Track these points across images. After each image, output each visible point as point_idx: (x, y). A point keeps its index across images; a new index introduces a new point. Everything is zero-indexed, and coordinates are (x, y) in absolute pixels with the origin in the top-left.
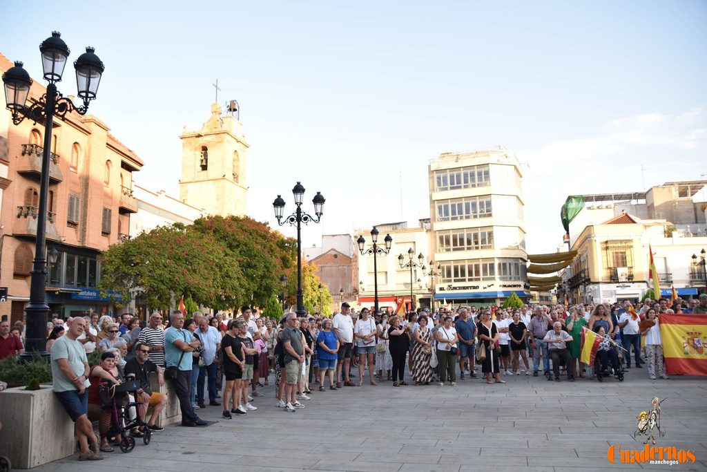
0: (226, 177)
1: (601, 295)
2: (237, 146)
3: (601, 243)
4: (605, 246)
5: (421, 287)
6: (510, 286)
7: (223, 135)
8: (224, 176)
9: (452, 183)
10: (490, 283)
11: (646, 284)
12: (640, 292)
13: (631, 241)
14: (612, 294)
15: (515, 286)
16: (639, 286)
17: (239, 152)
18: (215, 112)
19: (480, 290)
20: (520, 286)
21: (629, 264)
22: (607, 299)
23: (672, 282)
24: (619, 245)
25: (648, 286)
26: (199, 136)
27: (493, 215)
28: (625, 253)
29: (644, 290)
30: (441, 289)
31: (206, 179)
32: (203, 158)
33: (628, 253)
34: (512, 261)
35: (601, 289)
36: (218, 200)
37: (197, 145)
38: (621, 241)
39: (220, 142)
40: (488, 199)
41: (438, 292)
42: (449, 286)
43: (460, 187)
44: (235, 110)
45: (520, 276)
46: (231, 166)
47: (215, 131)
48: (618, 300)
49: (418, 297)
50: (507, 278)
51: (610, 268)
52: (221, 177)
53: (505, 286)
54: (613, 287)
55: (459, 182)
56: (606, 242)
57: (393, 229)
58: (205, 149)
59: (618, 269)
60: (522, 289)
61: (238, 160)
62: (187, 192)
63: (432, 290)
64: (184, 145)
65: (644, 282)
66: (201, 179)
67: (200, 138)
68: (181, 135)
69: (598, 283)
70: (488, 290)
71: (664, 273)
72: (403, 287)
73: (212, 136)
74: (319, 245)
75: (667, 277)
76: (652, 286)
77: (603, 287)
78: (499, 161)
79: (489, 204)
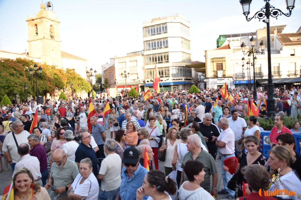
0: (45, 38)
1: (210, 84)
2: (52, 23)
3: (211, 59)
4: (212, 60)
5: (140, 81)
6: (177, 80)
7: (43, 19)
8: (44, 37)
9: (152, 33)
10: (167, 78)
11: (232, 78)
12: (229, 82)
13: (224, 58)
14: (215, 83)
15: (179, 79)
16: (228, 79)
17: (54, 25)
18: (42, 8)
19: (163, 82)
20: (182, 79)
21: (224, 69)
22: (213, 86)
23: (244, 77)
24: (219, 60)
25: (233, 79)
26: (33, 20)
27: (169, 47)
28: (222, 63)
29: (231, 81)
30: (148, 82)
31: (38, 39)
32: (36, 30)
33: (224, 63)
34: (179, 68)
35: (210, 81)
36: (43, 48)
37: (33, 24)
38: (220, 58)
39: (42, 22)
40: (166, 40)
41: (146, 83)
42: (151, 80)
43: (155, 35)
44: (50, 6)
45: (182, 75)
46: (49, 32)
47: (40, 17)
48: (218, 86)
49: (140, 85)
50: (176, 76)
51: (214, 71)
52: (43, 38)
53: (174, 80)
54: (216, 80)
55: (154, 32)
56: (213, 59)
57: (135, 54)
58: (36, 25)
59: (218, 71)
60: (183, 80)
61: (54, 29)
62: (31, 45)
63: (144, 82)
64: (28, 24)
65: (231, 77)
66: (35, 39)
67: (34, 21)
68: (26, 20)
69: (208, 78)
70: (167, 81)
71: (242, 72)
72: (132, 81)
73: (38, 19)
74: (109, 63)
75: (243, 75)
76: (235, 79)
77: (211, 80)
78: (172, 21)
79: (167, 41)
